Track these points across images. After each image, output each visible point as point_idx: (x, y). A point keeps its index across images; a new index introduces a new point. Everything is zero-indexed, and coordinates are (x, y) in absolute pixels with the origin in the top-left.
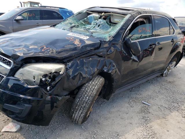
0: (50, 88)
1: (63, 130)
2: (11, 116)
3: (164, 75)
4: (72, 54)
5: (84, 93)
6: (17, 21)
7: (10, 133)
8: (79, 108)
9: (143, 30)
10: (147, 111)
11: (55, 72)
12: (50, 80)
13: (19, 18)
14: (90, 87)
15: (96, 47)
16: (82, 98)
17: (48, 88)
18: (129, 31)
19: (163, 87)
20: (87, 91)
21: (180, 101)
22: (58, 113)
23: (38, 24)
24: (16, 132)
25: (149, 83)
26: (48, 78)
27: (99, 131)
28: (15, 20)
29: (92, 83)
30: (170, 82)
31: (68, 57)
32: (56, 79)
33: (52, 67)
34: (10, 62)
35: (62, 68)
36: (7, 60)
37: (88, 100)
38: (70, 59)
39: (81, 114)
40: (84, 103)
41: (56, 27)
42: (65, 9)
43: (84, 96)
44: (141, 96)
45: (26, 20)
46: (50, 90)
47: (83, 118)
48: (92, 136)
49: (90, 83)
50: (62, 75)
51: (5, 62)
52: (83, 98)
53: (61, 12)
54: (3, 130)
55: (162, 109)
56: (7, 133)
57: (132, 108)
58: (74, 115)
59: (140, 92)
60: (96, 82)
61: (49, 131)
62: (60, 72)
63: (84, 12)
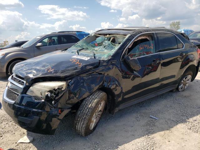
0: (55, 102)
1: (69, 141)
2: (24, 127)
3: (180, 90)
4: (73, 73)
5: (84, 107)
6: (38, 47)
7: (24, 144)
8: (81, 120)
9: (144, 47)
10: (152, 124)
11: (58, 89)
12: (55, 96)
13: (39, 44)
14: (90, 101)
15: (95, 65)
16: (82, 110)
17: (53, 102)
18: (128, 50)
19: (177, 101)
20: (87, 105)
21: (190, 114)
22: (67, 128)
23: (56, 49)
24: (29, 143)
25: (163, 98)
26: (53, 95)
27: (101, 142)
28: (36, 47)
29: (92, 97)
30: (185, 97)
31: (70, 76)
32: (59, 94)
33: (55, 85)
34: (23, 82)
35: (63, 85)
36: (21, 81)
37: (88, 112)
38: (72, 77)
39: (83, 125)
40: (84, 115)
41: (67, 51)
42: (82, 32)
43: (85, 108)
44: (150, 111)
45: (47, 45)
46: (54, 104)
47: (84, 129)
48: (94, 146)
49: (91, 97)
50: (63, 91)
51: (20, 82)
52: (84, 111)
53: (78, 35)
54: (19, 142)
55: (169, 122)
56: (22, 144)
57: (138, 122)
58: (77, 127)
59: (151, 107)
60: (96, 96)
61: (57, 142)
62: (62, 88)
63: (93, 35)
